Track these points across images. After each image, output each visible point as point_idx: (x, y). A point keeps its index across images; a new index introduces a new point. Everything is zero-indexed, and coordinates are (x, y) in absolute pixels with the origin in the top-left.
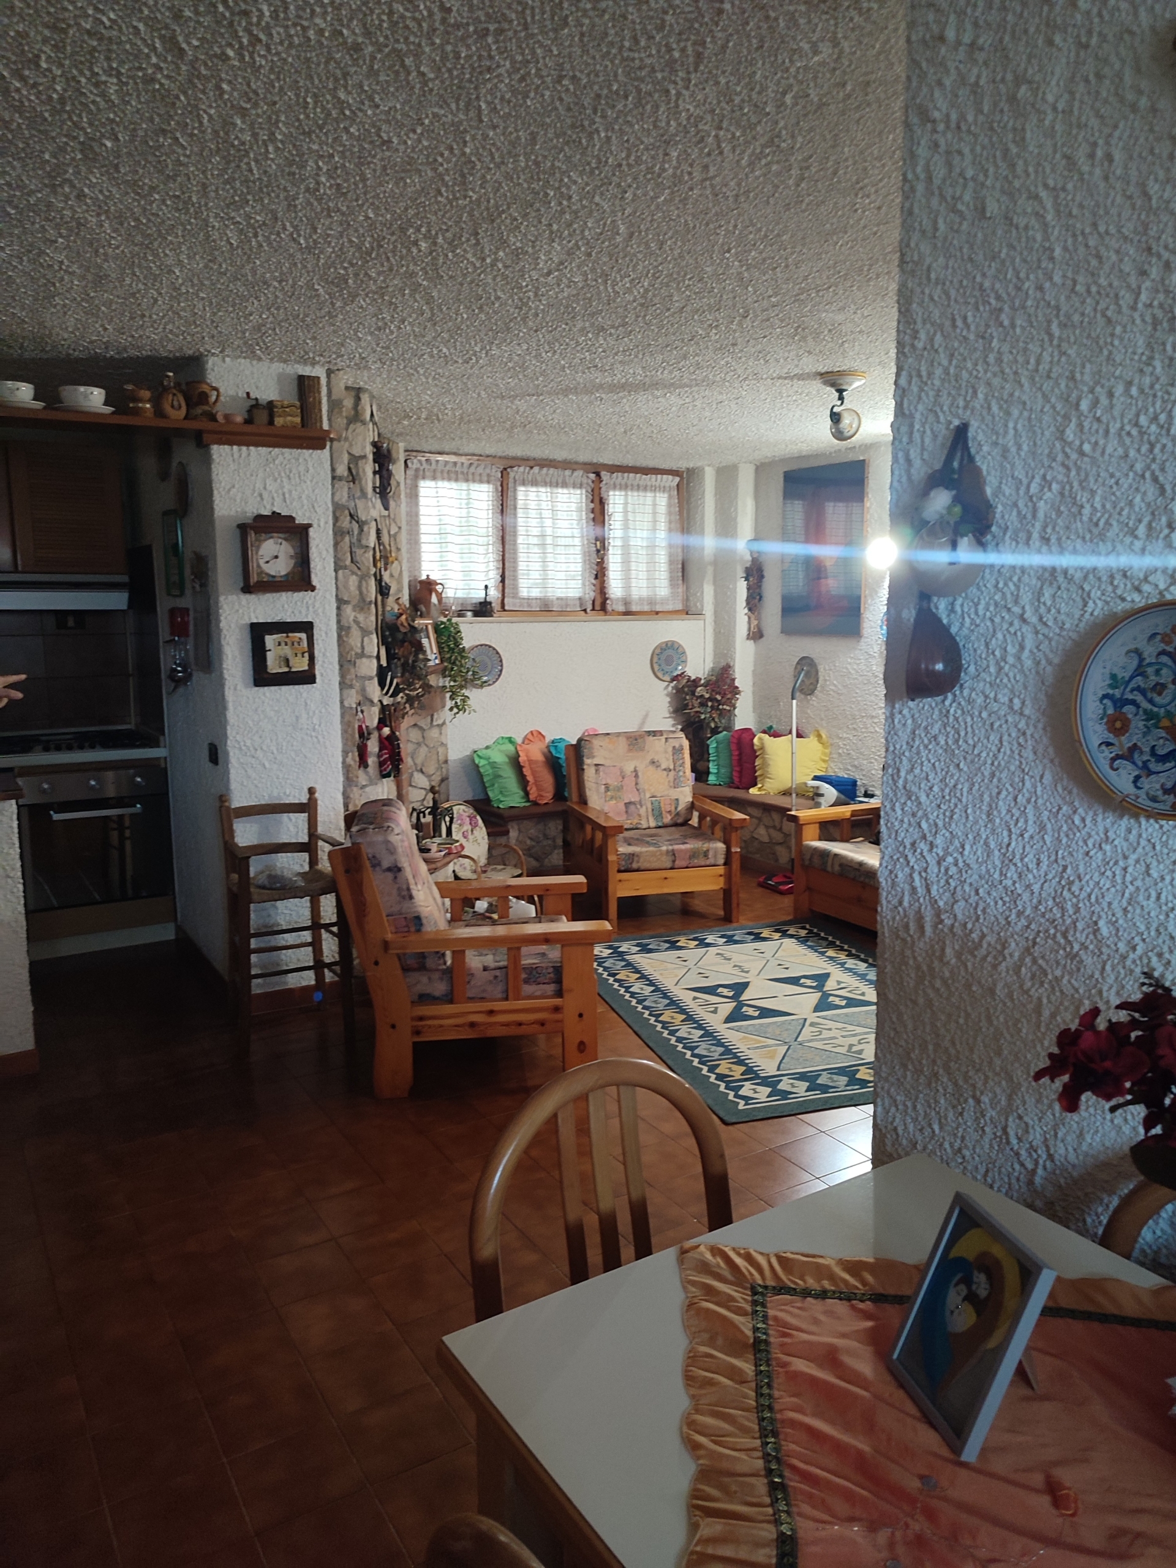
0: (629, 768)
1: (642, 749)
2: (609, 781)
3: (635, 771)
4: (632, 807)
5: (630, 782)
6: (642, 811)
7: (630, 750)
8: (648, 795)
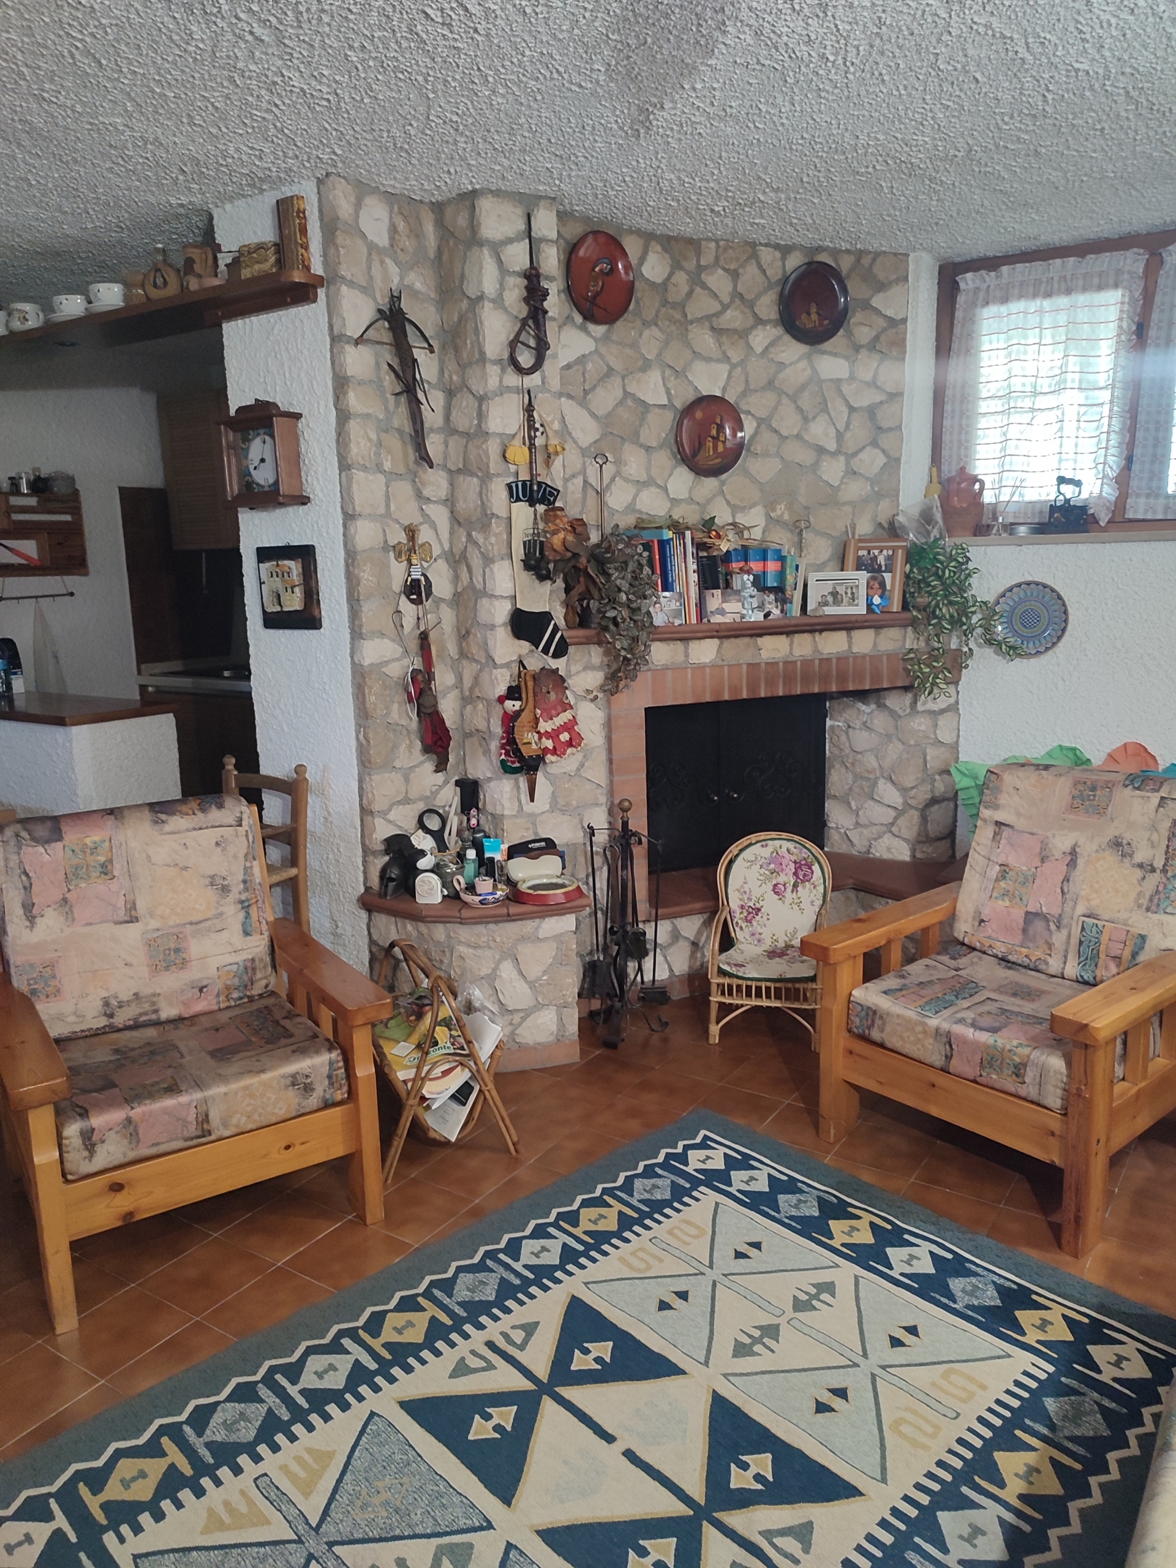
0: (1062, 843)
1: (1100, 811)
2: (1012, 861)
3: (1073, 853)
4: (1039, 925)
5: (1055, 871)
6: (1059, 939)
7: (1073, 808)
8: (1081, 909)
